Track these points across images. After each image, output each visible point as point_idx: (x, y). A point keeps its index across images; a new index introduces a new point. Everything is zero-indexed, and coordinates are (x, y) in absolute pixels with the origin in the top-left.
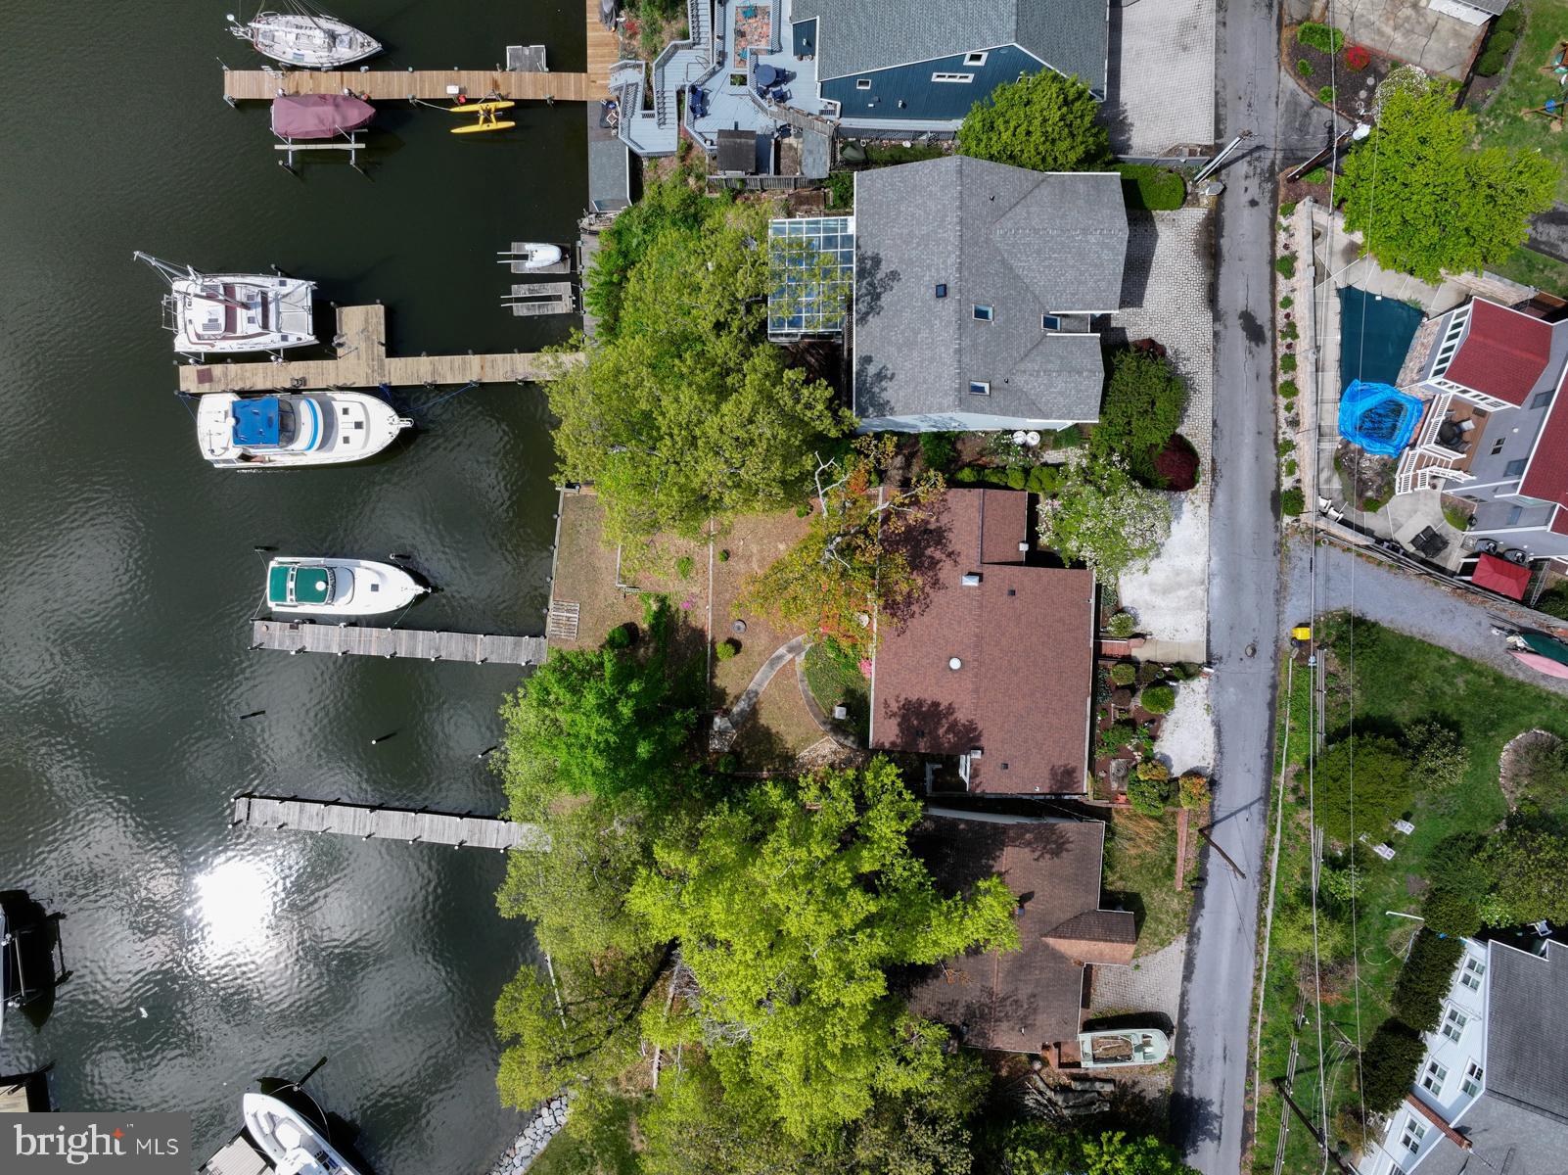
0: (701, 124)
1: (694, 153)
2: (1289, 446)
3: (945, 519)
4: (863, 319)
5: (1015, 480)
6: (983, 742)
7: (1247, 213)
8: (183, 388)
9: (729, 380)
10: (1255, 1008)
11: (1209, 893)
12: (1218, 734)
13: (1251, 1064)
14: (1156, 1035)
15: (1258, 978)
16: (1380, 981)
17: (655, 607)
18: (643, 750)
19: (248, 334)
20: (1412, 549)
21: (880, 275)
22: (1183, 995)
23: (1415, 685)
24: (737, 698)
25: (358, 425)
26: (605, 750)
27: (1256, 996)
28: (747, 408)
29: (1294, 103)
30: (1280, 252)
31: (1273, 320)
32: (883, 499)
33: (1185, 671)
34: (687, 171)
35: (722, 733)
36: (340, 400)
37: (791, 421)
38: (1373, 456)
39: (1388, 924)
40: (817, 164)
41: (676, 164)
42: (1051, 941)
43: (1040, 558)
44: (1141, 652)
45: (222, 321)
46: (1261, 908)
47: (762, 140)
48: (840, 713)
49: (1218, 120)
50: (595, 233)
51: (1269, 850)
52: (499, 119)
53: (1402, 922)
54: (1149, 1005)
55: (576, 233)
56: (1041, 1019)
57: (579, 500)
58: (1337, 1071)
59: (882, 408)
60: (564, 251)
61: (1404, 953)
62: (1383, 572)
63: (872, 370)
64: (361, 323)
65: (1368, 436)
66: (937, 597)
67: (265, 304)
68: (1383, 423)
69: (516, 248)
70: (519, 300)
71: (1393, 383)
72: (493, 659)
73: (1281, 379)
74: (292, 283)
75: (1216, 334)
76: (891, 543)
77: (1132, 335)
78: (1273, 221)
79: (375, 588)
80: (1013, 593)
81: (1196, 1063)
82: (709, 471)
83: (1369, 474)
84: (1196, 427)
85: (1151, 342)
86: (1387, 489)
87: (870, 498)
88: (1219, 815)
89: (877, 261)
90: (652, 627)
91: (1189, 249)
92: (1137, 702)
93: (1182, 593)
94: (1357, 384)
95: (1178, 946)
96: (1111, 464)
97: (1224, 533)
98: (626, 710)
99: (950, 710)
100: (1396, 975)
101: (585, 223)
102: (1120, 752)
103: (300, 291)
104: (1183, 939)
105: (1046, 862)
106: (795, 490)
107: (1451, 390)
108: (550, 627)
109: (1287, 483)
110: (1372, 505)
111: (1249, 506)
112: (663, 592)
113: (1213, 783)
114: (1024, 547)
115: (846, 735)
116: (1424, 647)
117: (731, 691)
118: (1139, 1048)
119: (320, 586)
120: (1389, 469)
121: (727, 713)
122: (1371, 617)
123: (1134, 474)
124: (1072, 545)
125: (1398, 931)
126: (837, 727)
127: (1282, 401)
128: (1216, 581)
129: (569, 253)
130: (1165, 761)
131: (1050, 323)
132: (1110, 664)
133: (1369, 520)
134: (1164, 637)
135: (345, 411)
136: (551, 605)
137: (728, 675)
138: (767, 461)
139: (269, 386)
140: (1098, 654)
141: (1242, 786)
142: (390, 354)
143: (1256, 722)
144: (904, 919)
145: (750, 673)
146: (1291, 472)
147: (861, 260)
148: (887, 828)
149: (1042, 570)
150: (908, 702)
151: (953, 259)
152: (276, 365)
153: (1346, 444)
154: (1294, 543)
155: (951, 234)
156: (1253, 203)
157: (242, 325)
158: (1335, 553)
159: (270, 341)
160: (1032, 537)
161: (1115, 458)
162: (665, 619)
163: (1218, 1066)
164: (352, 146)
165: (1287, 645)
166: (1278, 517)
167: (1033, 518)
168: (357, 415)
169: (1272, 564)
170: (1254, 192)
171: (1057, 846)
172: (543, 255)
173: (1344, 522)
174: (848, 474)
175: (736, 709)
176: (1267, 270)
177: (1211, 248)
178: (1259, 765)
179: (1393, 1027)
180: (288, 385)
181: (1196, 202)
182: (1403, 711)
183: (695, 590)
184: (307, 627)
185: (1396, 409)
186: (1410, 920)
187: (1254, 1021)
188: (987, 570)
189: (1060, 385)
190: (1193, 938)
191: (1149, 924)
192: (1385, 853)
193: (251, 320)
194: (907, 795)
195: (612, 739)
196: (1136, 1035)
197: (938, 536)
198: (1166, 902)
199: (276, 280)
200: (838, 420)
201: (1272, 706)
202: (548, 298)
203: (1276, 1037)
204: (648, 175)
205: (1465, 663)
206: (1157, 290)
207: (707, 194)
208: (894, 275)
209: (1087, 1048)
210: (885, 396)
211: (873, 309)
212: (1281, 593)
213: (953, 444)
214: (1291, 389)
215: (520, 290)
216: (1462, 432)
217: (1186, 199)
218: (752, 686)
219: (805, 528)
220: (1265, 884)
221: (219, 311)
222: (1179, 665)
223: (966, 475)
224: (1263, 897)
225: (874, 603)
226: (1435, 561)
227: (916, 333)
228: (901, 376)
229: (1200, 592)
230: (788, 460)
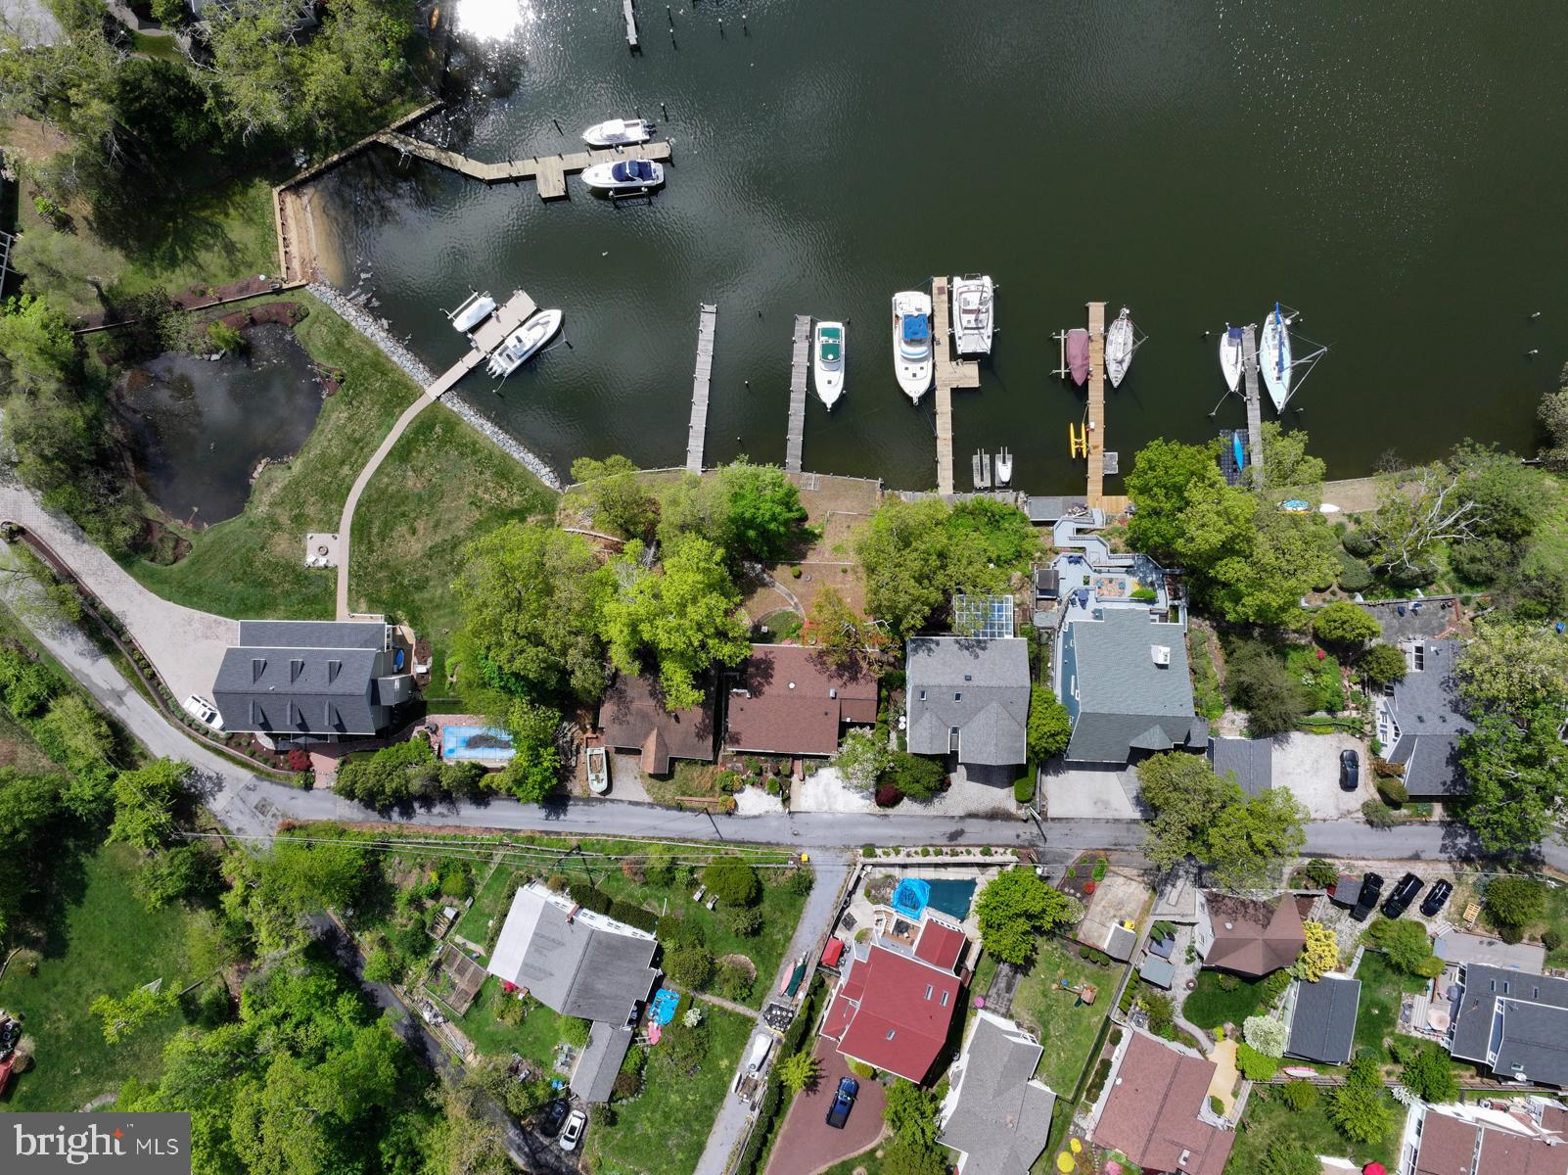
0: (1064, 561)
1: (1053, 555)
2: (897, 853)
3: (862, 681)
4: (957, 642)
5: (881, 716)
6: (754, 699)
7: (1013, 833)
8: (935, 279)
9: (926, 581)
10: (615, 836)
11: (674, 813)
12: (755, 817)
13: (586, 834)
14: (604, 785)
15: (630, 838)
16: (631, 896)
17: (817, 531)
18: (751, 533)
19: (963, 321)
20: (846, 913)
21: (977, 650)
22: (621, 801)
23: (778, 914)
24: (771, 576)
25: (914, 375)
26: (753, 518)
27: (621, 837)
28: (911, 591)
29: (1067, 856)
30: (993, 849)
31: (960, 846)
32: (872, 651)
33: (786, 800)
34: (1044, 552)
35: (753, 568)
36: (928, 365)
37: (907, 609)
38: (892, 894)
39: (660, 900)
40: (1040, 620)
41: (1048, 546)
42: (655, 732)
43: (844, 728)
44: (795, 779)
45: (968, 308)
46: (666, 839)
47: (1055, 592)
48: (765, 629)
49: (1060, 819)
50: (1016, 500)
51: (696, 843)
52: (1077, 449)
53: (661, 906)
54: (616, 783)
55: (1016, 489)
56: (617, 726)
57: (874, 490)
58: (585, 876)
59: (915, 650)
60: (1008, 483)
61: (645, 907)
62: (834, 899)
63: (933, 646)
64: (969, 376)
65: (902, 893)
66: (824, 677)
67: (978, 328)
68: (908, 900)
69: (1009, 457)
70: (981, 458)
71: (928, 905)
72: (789, 444)
73: (931, 849)
74: (989, 342)
75: (953, 817)
76: (851, 654)
77: (953, 775)
78: (1009, 846)
79: (830, 382)
80: (826, 714)
81: (586, 808)
82: (885, 575)
83: (883, 892)
84: (906, 806)
85: (949, 785)
86: (875, 901)
87: (874, 645)
88: (713, 818)
89: (984, 649)
90: (806, 530)
91: (996, 804)
92: (770, 776)
93: (825, 800)
94: (928, 888)
95: (647, 798)
96: (889, 762)
97: (853, 821)
98: (772, 526)
99: (769, 683)
100: (634, 903)
101: (1022, 494)
102: (746, 767)
103: (984, 345)
104: (651, 800)
105: (694, 730)
106: (876, 611)
107: (922, 927)
108: (806, 474)
109: (879, 851)
110: (868, 894)
111: (867, 833)
112: (824, 536)
113: (729, 814)
114: (848, 720)
115: (752, 632)
116: (797, 919)
117: (775, 574)
118: (597, 777)
119: (831, 357)
120: (886, 901)
121: (763, 571)
122: (812, 892)
123: (883, 773)
124: (850, 741)
125: (656, 905)
126: (756, 628)
127: (919, 850)
128: (831, 816)
129: (1006, 486)
130: (741, 790)
131: (955, 730)
132: (790, 764)
133: (860, 892)
134: (803, 790)
135: (922, 368)
136: (818, 475)
137: (782, 572)
138: (889, 600)
139: (936, 325)
140: (795, 757)
141: (728, 828)
142: (953, 390)
143: (761, 836)
144: (683, 657)
145: (784, 583)
146: (884, 853)
147: (985, 641)
148: (726, 651)
149: (837, 729)
150: (773, 663)
151: (983, 684)
152: (948, 330)
153: (898, 881)
154: (848, 856)
155: (994, 683)
156: (1018, 836)
157: (966, 317)
158: (844, 875)
159: (958, 332)
160: (852, 725)
161: (892, 764)
162: (810, 538)
163: (585, 819)
164: (1063, 371)
165: (799, 851)
166: (862, 847)
167: (862, 725)
168: (920, 374)
169: (839, 844)
170: (1024, 836)
171: (700, 736)
172: (1005, 472)
173: (859, 878)
174: (883, 633)
175: (765, 575)
176: (985, 843)
177: (995, 815)
178: (739, 837)
179: (609, 902)
180: (936, 336)
181: (1019, 808)
182: (765, 907)
183: (826, 555)
184: (807, 344)
185: (915, 906)
186: (663, 911)
187: (608, 836)
188: (837, 701)
189: (926, 734)
190: (651, 805)
191: (658, 783)
192: (697, 896)
193: (969, 322)
194: (738, 660)
195: (758, 520)
196: (604, 775)
197: (854, 678)
198: (669, 791)
199: (991, 334)
200: (908, 630)
201: (769, 844)
202: (982, 474)
203: (602, 847)
204: (1044, 529)
205: (789, 939)
206: (976, 788)
207: (1031, 562)
208: (977, 657)
209: (596, 752)
210: (921, 652)
211: (962, 647)
212: (824, 848)
213: (900, 687)
214: (926, 853)
215: (986, 459)
216: (902, 933)
217: (1021, 802)
218: (777, 584)
219: (859, 613)
220: (679, 840)
221: (974, 306)
222: (789, 798)
223: (884, 693)
224: (672, 839)
225: (822, 646)
226: (840, 925)
227: (950, 666)
228: (929, 659)
229: (825, 808)
230: (889, 608)
